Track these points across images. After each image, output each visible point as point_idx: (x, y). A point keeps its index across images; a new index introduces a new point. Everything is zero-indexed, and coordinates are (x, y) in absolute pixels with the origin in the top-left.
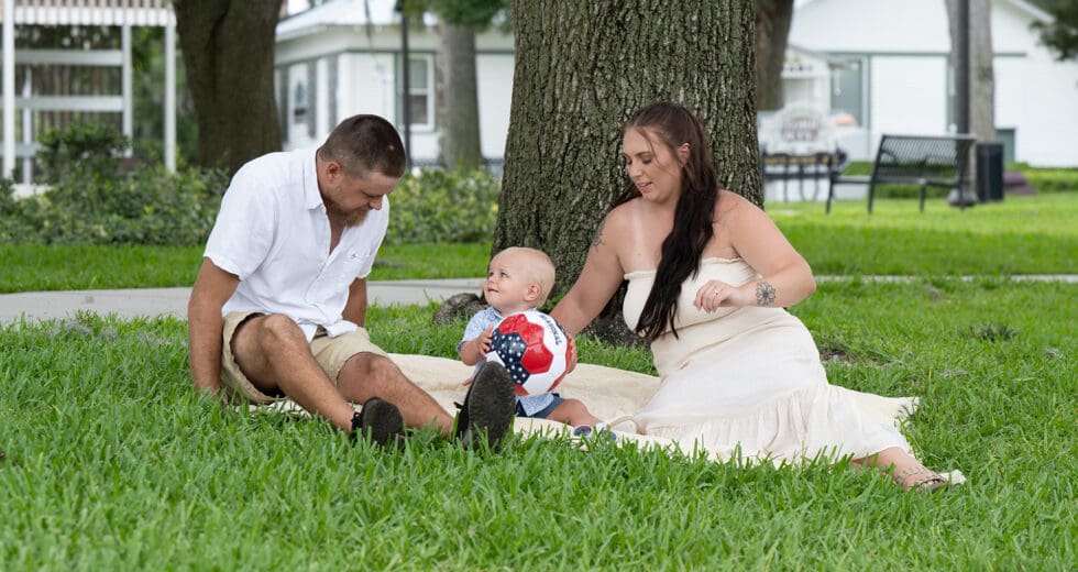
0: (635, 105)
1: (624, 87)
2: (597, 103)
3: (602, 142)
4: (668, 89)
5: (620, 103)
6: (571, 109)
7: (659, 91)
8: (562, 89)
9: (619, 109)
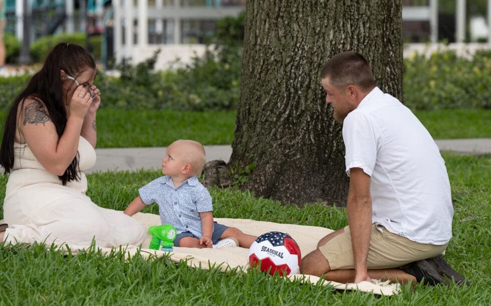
0: (303, 40)
1: (296, 29)
2: (279, 40)
3: (282, 65)
4: (323, 31)
5: (293, 39)
6: (265, 43)
7: (317, 32)
8: (260, 29)
9: (292, 43)
